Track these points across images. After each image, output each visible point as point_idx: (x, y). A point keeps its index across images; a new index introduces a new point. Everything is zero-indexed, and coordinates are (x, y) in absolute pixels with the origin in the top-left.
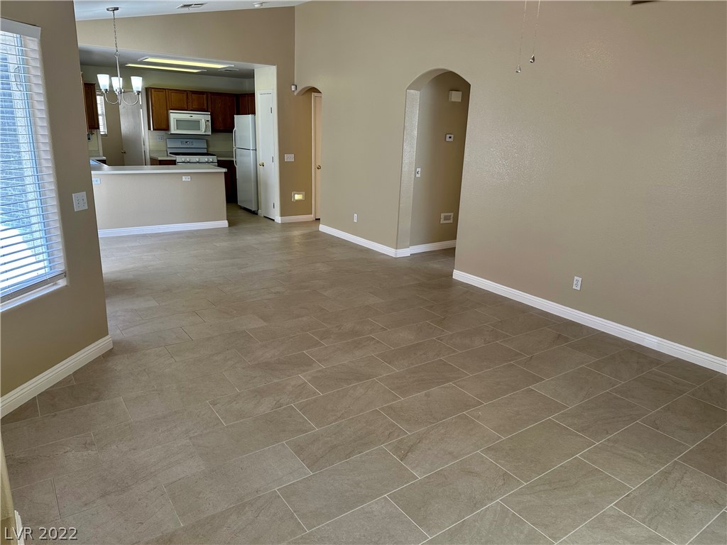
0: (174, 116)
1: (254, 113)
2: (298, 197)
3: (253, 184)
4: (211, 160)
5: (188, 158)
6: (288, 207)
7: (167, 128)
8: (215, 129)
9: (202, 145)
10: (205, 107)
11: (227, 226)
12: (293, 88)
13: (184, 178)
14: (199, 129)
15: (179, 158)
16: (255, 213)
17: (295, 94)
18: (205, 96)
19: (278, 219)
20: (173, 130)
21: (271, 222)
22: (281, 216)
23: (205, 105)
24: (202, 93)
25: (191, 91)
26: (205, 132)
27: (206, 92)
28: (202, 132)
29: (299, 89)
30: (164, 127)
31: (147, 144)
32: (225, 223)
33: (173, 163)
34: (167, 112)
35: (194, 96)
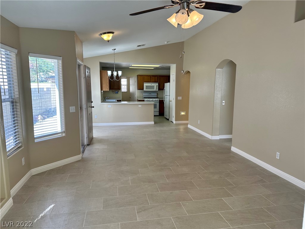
0: (145, 84)
1: (169, 82)
2: (183, 113)
3: (168, 109)
4: (157, 100)
5: (148, 99)
6: (178, 117)
7: (143, 89)
8: (160, 89)
9: (154, 95)
10: (157, 81)
11: (154, 124)
12: (182, 72)
13: (139, 106)
14: (154, 89)
15: (145, 99)
16: (168, 120)
17: (183, 74)
18: (157, 77)
19: (174, 122)
20: (145, 90)
21: (172, 123)
22: (175, 121)
23: (157, 80)
24: (156, 76)
25: (152, 76)
26: (156, 90)
27: (157, 76)
28: (155, 90)
29: (184, 72)
30: (142, 88)
31: (136, 94)
32: (153, 123)
33: (144, 101)
34: (143, 83)
35: (153, 77)
